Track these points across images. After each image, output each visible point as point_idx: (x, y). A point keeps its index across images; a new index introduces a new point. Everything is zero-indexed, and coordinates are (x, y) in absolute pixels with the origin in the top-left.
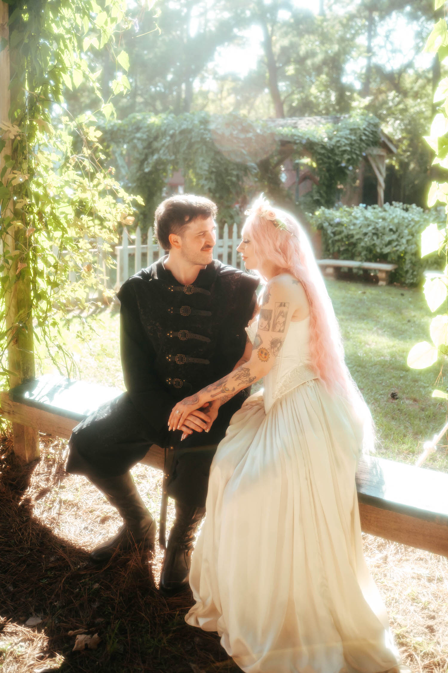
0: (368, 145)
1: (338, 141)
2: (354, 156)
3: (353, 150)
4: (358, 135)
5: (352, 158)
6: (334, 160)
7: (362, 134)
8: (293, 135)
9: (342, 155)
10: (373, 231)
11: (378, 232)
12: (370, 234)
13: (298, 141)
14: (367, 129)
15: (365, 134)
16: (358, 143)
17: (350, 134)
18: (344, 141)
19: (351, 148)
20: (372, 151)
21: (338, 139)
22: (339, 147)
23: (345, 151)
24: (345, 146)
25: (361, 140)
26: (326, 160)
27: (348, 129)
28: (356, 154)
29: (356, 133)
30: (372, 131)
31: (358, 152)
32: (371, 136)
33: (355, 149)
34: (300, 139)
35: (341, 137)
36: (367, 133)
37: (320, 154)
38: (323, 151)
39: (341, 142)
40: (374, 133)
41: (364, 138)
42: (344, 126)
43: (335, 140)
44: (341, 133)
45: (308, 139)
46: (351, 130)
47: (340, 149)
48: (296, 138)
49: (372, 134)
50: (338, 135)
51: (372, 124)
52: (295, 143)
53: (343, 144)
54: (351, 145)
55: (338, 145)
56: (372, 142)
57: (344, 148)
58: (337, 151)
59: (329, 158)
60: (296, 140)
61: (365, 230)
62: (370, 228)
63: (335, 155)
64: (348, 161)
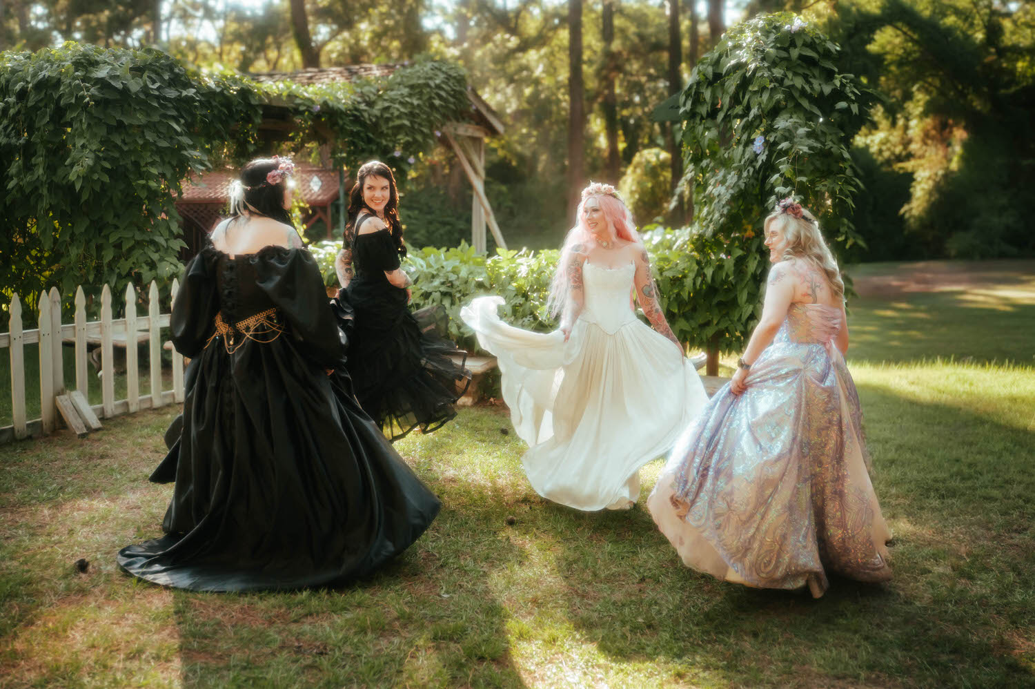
0: (445, 116)
1: (387, 109)
2: (419, 138)
3: (416, 126)
4: (425, 97)
5: (415, 141)
6: (378, 144)
7: (433, 95)
8: (291, 96)
9: (395, 135)
10: (443, 289)
11: (453, 291)
12: (436, 295)
13: (302, 108)
14: (444, 86)
15: (440, 97)
16: (425, 113)
17: (410, 95)
18: (397, 109)
19: (412, 122)
20: (455, 129)
21: (386, 104)
22: (388, 120)
23: (400, 127)
24: (399, 117)
25: (432, 106)
26: (361, 144)
27: (406, 87)
28: (422, 132)
29: (421, 93)
30: (453, 90)
31: (425, 130)
32: (452, 100)
33: (420, 125)
34: (307, 103)
35: (393, 101)
36: (443, 93)
37: (352, 134)
38: (355, 129)
39: (392, 110)
40: (459, 96)
41: (437, 102)
42: (399, 80)
43: (380, 105)
44: (392, 94)
45: (325, 103)
46: (412, 87)
47: (391, 124)
48: (298, 101)
49: (453, 96)
50: (386, 97)
51: (455, 78)
52: (297, 112)
53: (396, 113)
54: (412, 115)
55: (386, 115)
56: (454, 112)
57: (398, 122)
58: (384, 129)
59: (370, 141)
60: (300, 105)
61: (426, 288)
62: (436, 282)
63: (382, 134)
64: (407, 146)
